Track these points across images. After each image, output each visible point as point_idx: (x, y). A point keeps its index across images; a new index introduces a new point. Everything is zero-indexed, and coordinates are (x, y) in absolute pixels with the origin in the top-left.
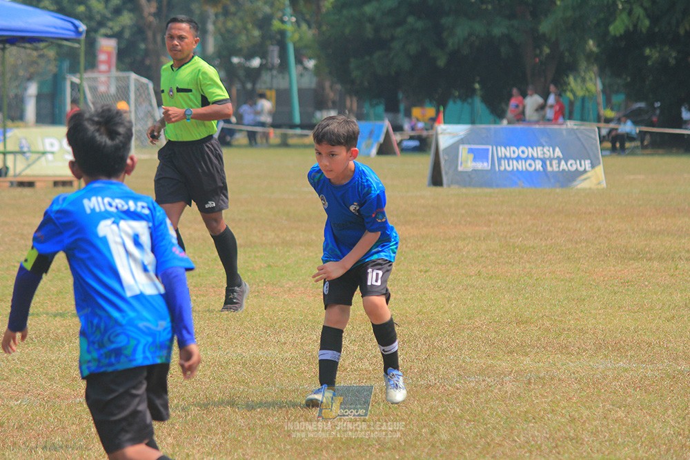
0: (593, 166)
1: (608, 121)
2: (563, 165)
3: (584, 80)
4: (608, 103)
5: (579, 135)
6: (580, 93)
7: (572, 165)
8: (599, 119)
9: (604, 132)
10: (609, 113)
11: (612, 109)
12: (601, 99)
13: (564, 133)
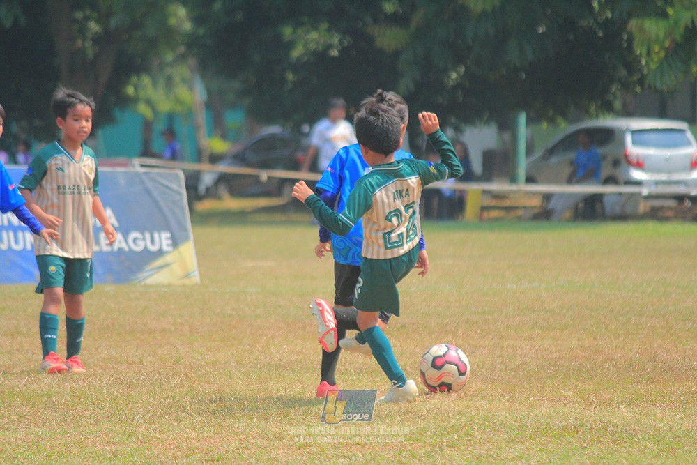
0: (175, 243)
1: (215, 159)
2: (120, 242)
3: (169, 82)
4: (218, 126)
5: (150, 185)
6: (165, 106)
7: (137, 242)
8: (199, 156)
9: (207, 180)
10: (218, 145)
11: (224, 137)
12: (202, 118)
13: (122, 181)
